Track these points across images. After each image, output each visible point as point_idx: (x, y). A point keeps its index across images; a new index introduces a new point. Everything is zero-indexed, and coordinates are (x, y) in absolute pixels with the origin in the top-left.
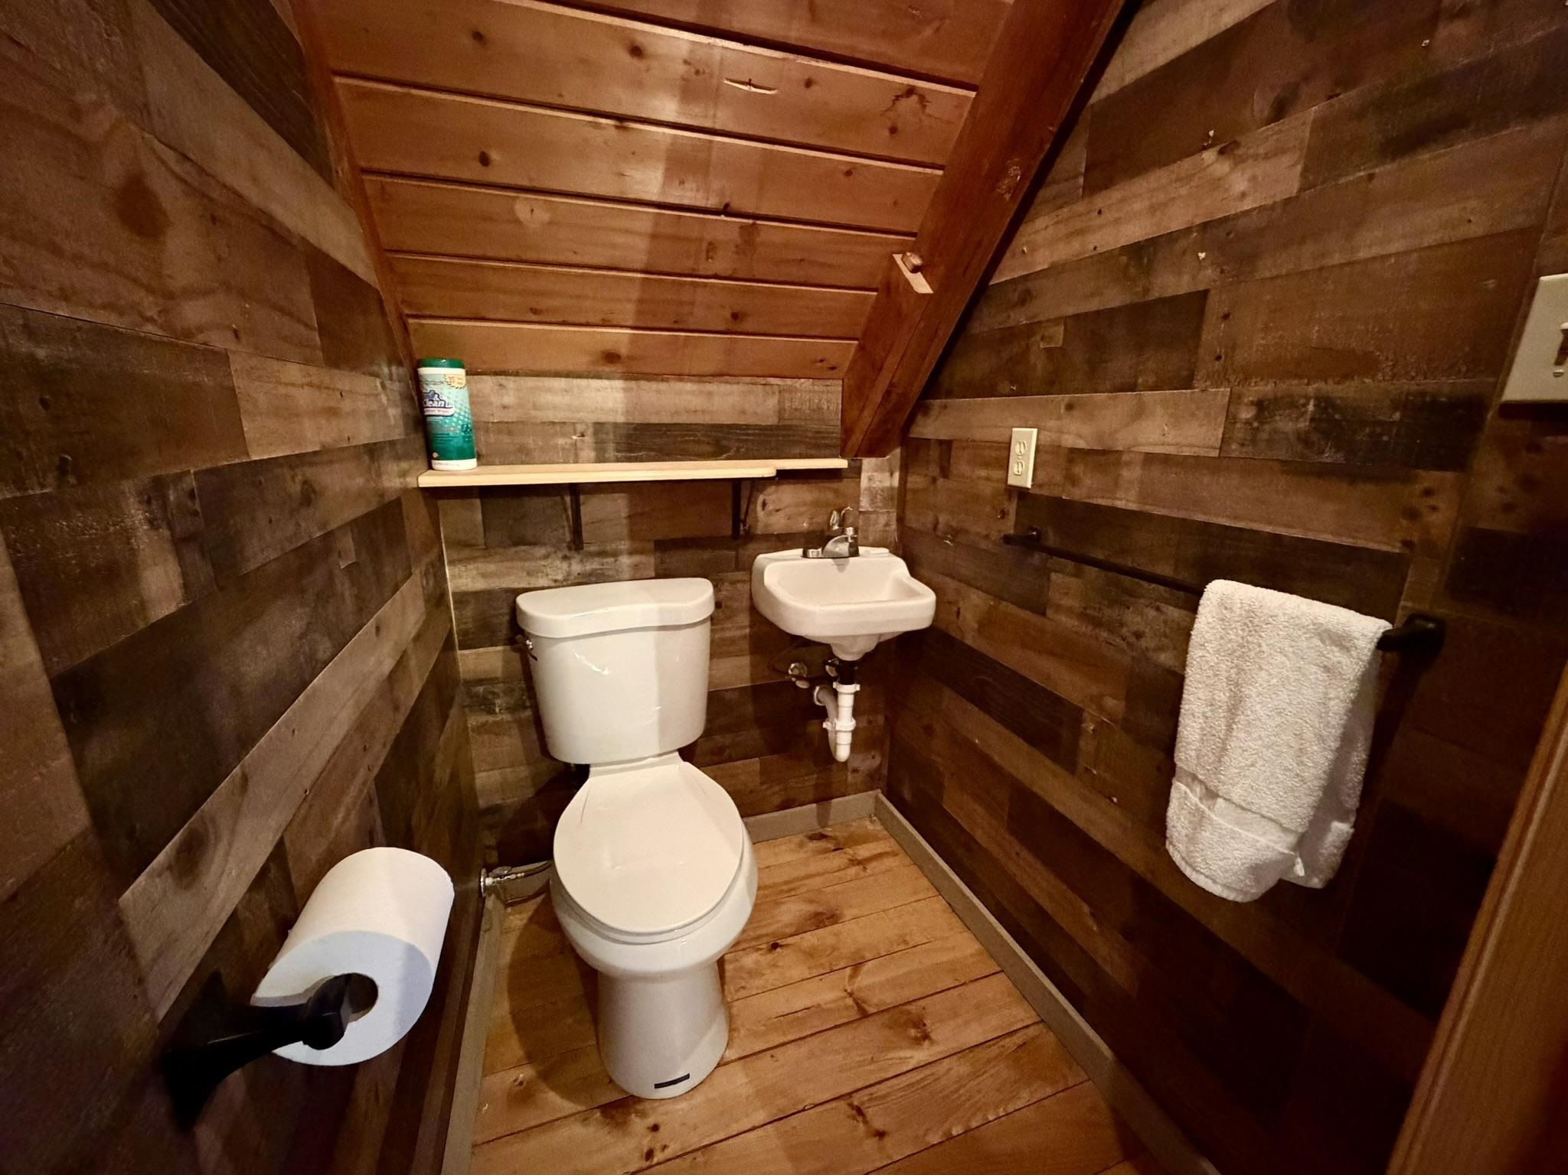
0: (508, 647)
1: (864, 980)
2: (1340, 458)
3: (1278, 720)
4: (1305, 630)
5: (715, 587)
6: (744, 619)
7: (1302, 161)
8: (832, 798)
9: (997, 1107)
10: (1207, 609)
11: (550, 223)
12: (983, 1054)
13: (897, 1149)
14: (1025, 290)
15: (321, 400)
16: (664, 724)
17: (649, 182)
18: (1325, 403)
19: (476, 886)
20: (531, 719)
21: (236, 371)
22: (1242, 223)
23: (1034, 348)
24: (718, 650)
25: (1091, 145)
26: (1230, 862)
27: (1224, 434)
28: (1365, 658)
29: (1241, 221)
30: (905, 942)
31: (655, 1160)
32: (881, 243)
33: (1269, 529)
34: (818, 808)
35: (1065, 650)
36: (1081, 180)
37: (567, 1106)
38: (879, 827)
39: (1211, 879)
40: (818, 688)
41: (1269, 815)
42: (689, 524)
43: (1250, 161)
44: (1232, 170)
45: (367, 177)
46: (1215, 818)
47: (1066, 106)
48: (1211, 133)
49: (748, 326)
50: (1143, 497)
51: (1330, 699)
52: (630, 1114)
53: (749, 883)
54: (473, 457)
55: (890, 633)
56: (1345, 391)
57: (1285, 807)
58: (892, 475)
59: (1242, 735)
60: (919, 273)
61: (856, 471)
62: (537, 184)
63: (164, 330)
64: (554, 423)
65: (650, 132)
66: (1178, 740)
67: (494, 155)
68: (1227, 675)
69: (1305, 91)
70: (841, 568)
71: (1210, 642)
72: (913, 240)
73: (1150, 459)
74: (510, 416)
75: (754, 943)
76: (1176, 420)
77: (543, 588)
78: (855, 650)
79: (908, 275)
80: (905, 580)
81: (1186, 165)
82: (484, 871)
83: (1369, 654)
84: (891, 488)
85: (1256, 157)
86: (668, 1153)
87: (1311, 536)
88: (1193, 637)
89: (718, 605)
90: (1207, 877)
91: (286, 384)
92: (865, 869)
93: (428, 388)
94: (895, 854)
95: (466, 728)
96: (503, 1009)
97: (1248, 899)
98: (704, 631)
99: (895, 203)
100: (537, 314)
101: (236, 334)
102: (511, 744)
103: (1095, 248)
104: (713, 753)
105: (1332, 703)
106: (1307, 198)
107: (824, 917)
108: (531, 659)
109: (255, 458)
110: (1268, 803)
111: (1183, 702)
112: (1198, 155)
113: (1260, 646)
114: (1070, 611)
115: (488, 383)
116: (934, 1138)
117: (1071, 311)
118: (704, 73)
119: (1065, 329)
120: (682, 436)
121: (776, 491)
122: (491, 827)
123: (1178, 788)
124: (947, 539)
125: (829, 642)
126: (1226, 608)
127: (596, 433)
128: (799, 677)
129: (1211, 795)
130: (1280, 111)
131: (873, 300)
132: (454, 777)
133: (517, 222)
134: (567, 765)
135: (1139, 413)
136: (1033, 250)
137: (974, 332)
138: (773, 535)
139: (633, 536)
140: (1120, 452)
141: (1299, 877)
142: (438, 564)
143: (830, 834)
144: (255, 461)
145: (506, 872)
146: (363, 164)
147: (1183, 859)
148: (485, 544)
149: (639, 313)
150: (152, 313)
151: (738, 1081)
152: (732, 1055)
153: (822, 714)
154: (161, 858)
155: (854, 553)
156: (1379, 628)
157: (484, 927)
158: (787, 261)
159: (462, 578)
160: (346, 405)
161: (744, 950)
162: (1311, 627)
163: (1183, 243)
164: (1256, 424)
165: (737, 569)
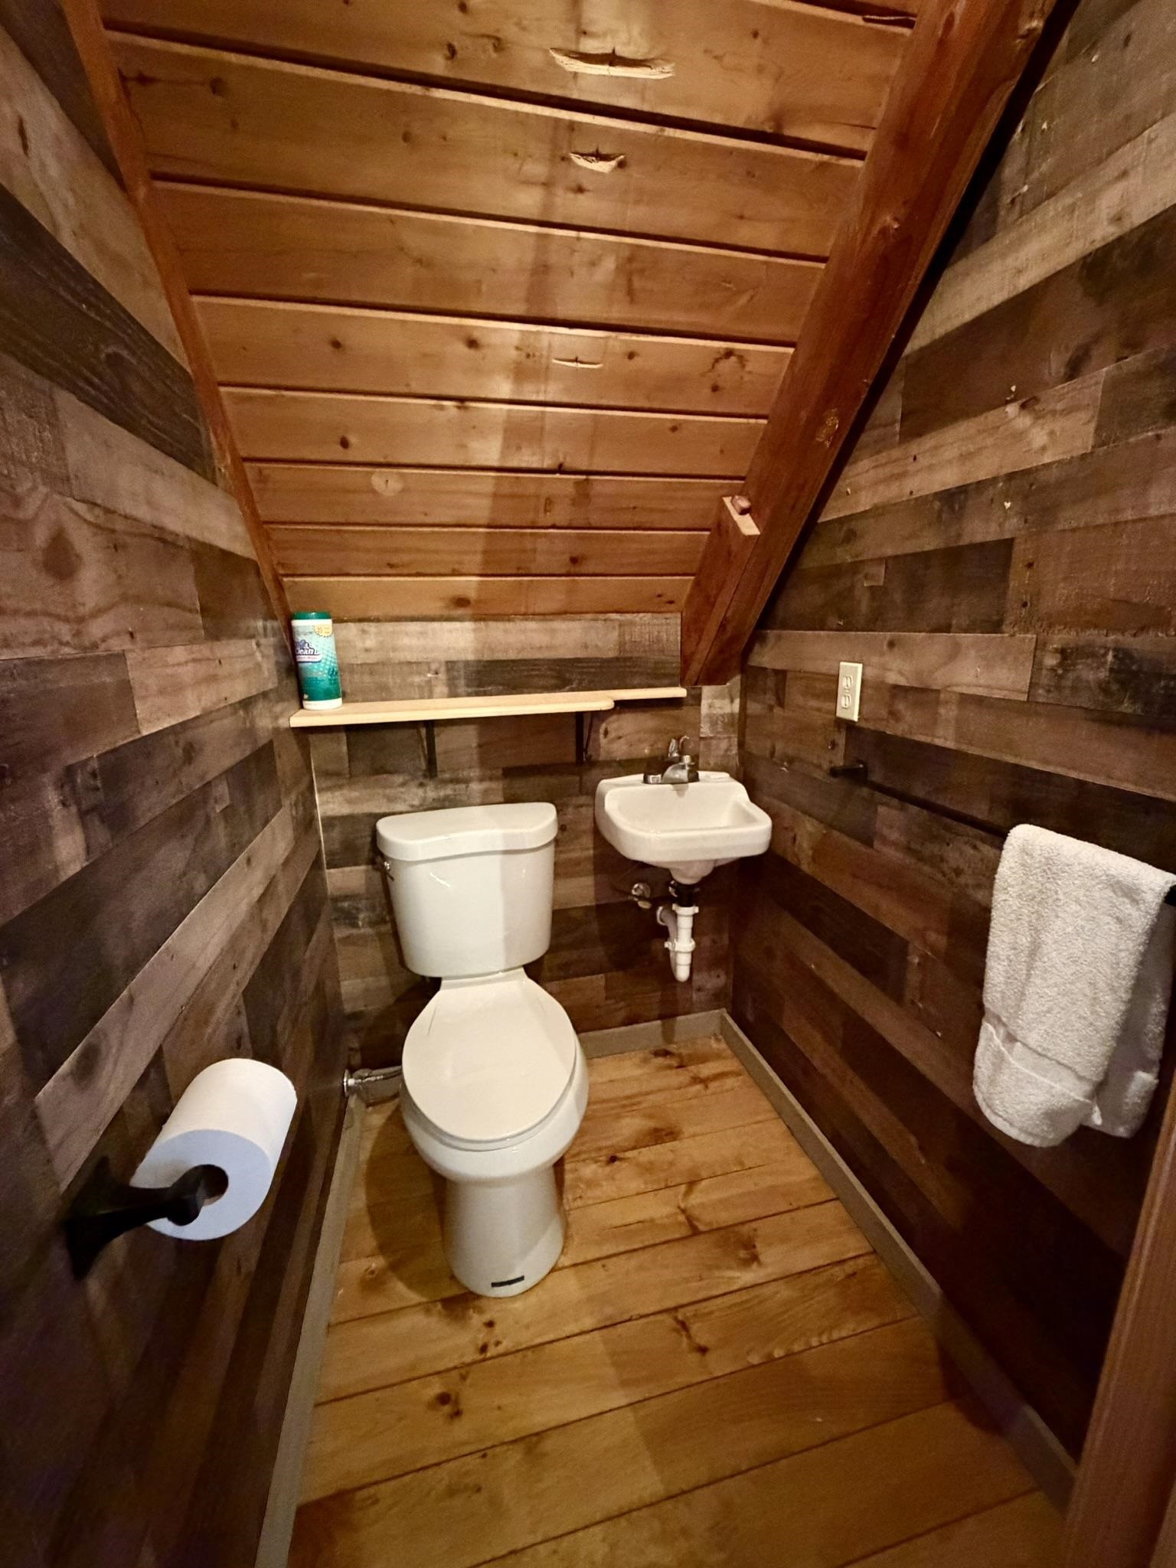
0: (370, 867)
1: (696, 1199)
2: (1138, 709)
3: (1073, 968)
4: (1097, 881)
5: (558, 812)
6: (588, 841)
7: (1096, 419)
8: (677, 1015)
9: (820, 1335)
10: (1010, 854)
11: (403, 491)
12: (811, 1280)
13: (720, 1365)
14: (849, 529)
15: (203, 670)
16: (509, 941)
17: (489, 452)
18: (1123, 655)
19: (339, 1085)
20: (391, 932)
21: (131, 665)
22: (1043, 476)
23: (859, 586)
24: (561, 870)
25: (906, 395)
26: (1027, 1105)
27: (1031, 678)
28: (1153, 912)
29: (1042, 473)
30: (741, 1163)
31: (489, 1355)
32: (708, 487)
33: (1074, 775)
34: (663, 1025)
35: (893, 882)
36: (897, 427)
37: (414, 1297)
38: (723, 1046)
39: (1008, 1122)
40: (661, 908)
41: (1065, 1062)
42: (532, 753)
43: (1049, 416)
44: (1033, 425)
45: (247, 465)
46: (1013, 1062)
47: (880, 358)
48: (1013, 388)
49: (584, 569)
50: (960, 736)
51: (1121, 951)
52: (468, 1308)
53: (578, 1099)
54: (338, 697)
55: (723, 859)
56: (1142, 644)
57: (1079, 1055)
58: (732, 701)
59: (1038, 981)
60: (748, 515)
61: (696, 699)
62: (390, 460)
63: (75, 649)
64: (410, 663)
65: (487, 409)
66: (986, 981)
67: (353, 439)
68: (1028, 920)
69: (1095, 352)
70: (680, 792)
71: (1013, 886)
72: (740, 483)
73: (965, 699)
74: (371, 658)
75: (593, 1155)
76: (989, 665)
77: (401, 813)
78: (691, 873)
79: (736, 517)
80: (744, 805)
81: (992, 416)
82: (347, 1072)
83: (1157, 908)
84: (732, 715)
85: (1054, 413)
86: (501, 1349)
87: (1113, 784)
88: (997, 881)
89: (562, 828)
90: (1005, 1120)
91: (174, 665)
92: (707, 1087)
93: (300, 638)
94: (737, 1074)
95: (331, 940)
96: (360, 1200)
97: (1045, 1145)
98: (550, 852)
99: (722, 451)
100: (393, 569)
101: (132, 635)
102: (373, 955)
103: (911, 493)
104: (560, 967)
105: (1123, 954)
106: (1101, 454)
107: (664, 1133)
108: (389, 878)
109: (145, 733)
110: (1065, 1050)
111: (989, 944)
112: (1002, 408)
113: (1056, 892)
114: (895, 844)
115: (352, 629)
116: (755, 1359)
117: (889, 551)
118: (534, 356)
119: (886, 568)
120: (528, 670)
121: (617, 720)
122: (356, 1031)
123: (987, 1029)
124: (783, 766)
125: (668, 866)
126: (1027, 854)
127: (448, 670)
128: (641, 898)
129: (1011, 1038)
130: (1074, 369)
131: (705, 540)
132: (319, 987)
133: (374, 492)
134: (423, 978)
135: (954, 654)
136: (855, 491)
137: (804, 567)
138: (615, 761)
139: (483, 763)
140: (938, 691)
141: (1096, 1126)
142: (307, 794)
143: (675, 1051)
144: (146, 736)
145: (366, 1075)
146: (243, 454)
147: (984, 1100)
148: (350, 773)
149: (486, 563)
150: (67, 638)
151: (570, 1286)
152: (566, 1261)
153: (664, 934)
154: (65, 1067)
155: (694, 778)
156: (1167, 883)
157: (345, 1125)
158: (622, 509)
159: (329, 804)
160: (225, 669)
161: (584, 1160)
162: (1104, 878)
163: (990, 492)
164: (1060, 672)
165: (581, 793)
